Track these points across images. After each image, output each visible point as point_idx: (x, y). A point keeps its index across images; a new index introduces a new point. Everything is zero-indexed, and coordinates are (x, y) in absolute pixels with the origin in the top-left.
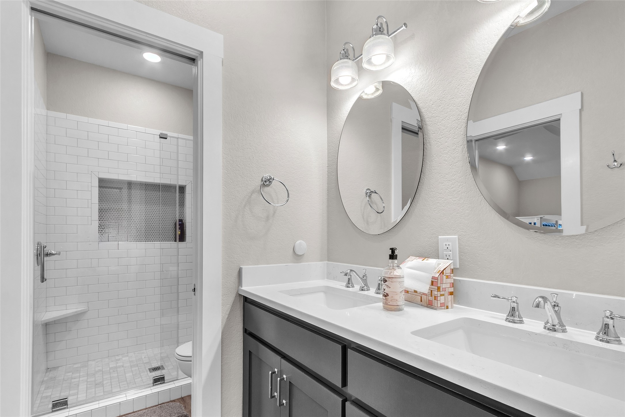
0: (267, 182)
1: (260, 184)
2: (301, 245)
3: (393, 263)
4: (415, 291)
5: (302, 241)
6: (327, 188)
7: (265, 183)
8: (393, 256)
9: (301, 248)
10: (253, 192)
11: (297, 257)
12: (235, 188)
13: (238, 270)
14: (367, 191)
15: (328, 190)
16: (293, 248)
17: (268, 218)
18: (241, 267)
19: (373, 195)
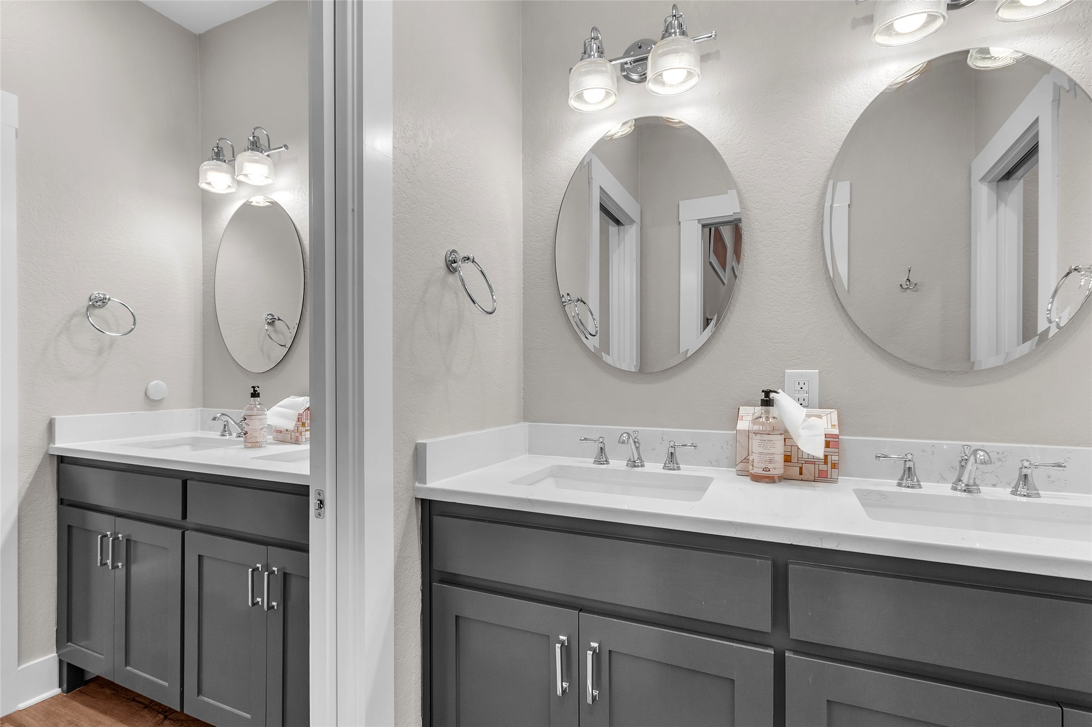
0: (98, 303)
1: (87, 304)
2: (157, 387)
3: (255, 401)
4: (287, 430)
5: (160, 382)
6: (202, 311)
7: (95, 303)
8: (255, 394)
9: (158, 390)
10: (74, 315)
11: (152, 402)
12: (40, 310)
13: (48, 421)
14: (268, 317)
15: (203, 315)
16: (144, 391)
17: (100, 351)
18: (53, 417)
19: (277, 322)
